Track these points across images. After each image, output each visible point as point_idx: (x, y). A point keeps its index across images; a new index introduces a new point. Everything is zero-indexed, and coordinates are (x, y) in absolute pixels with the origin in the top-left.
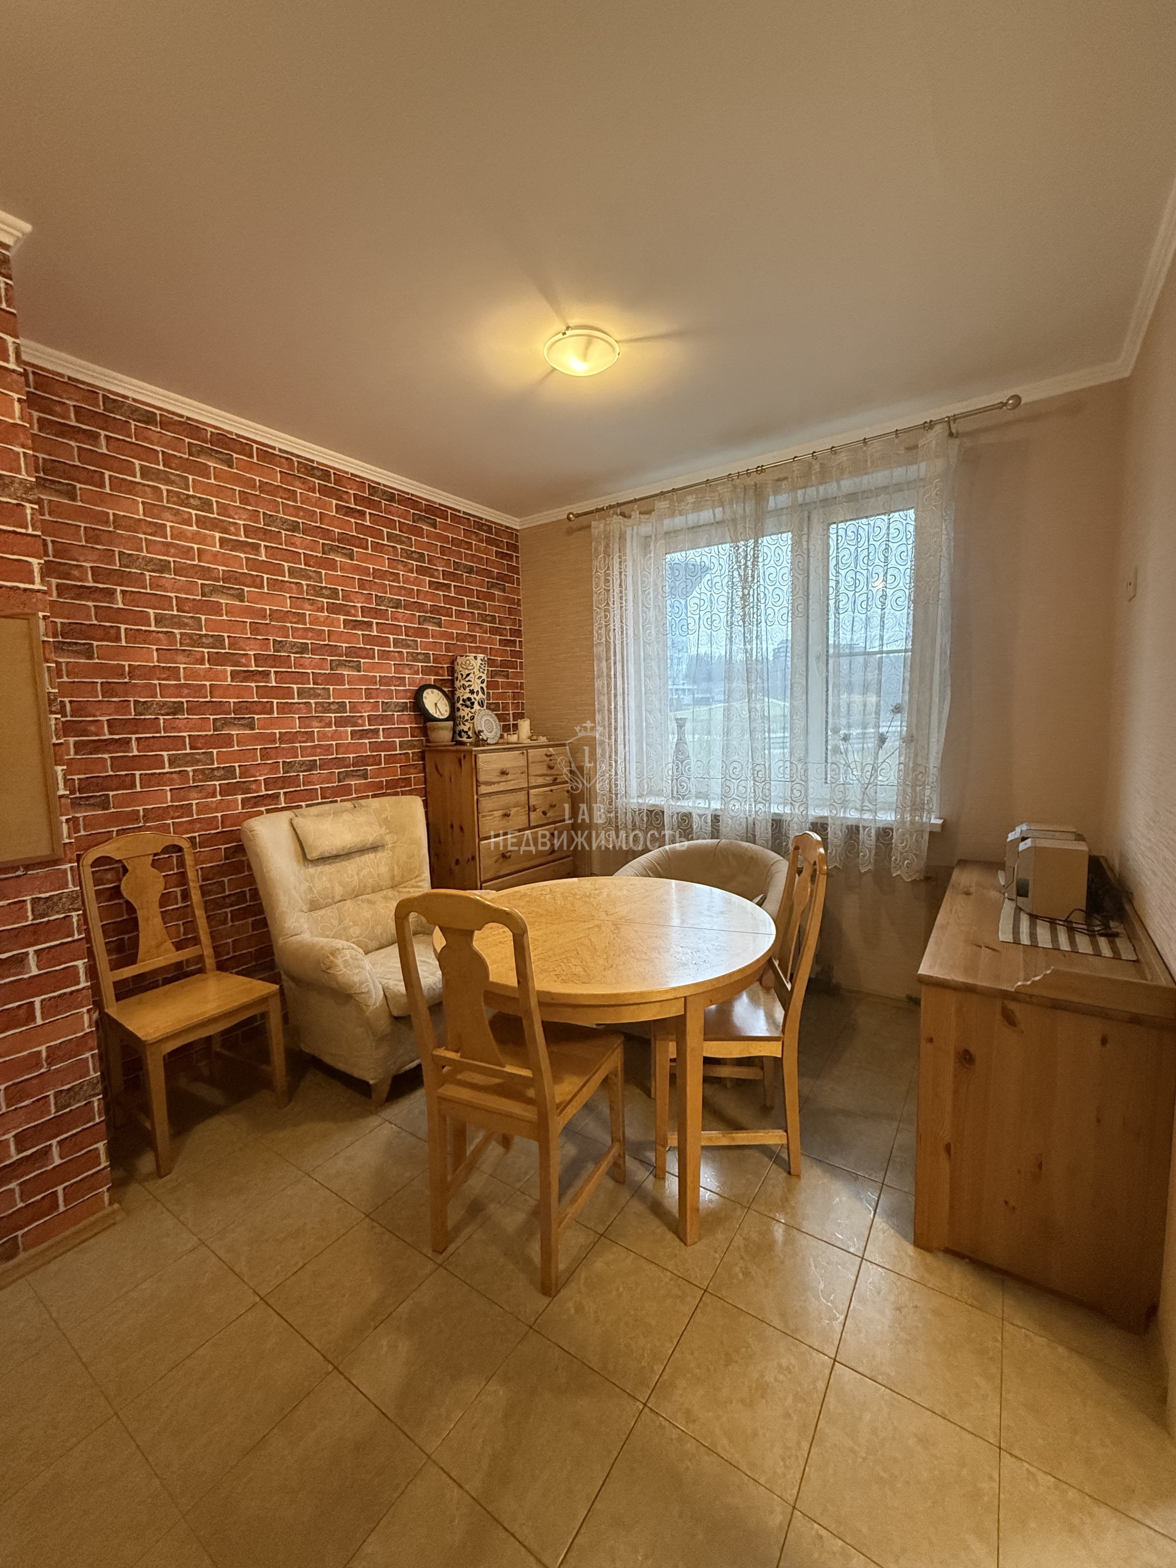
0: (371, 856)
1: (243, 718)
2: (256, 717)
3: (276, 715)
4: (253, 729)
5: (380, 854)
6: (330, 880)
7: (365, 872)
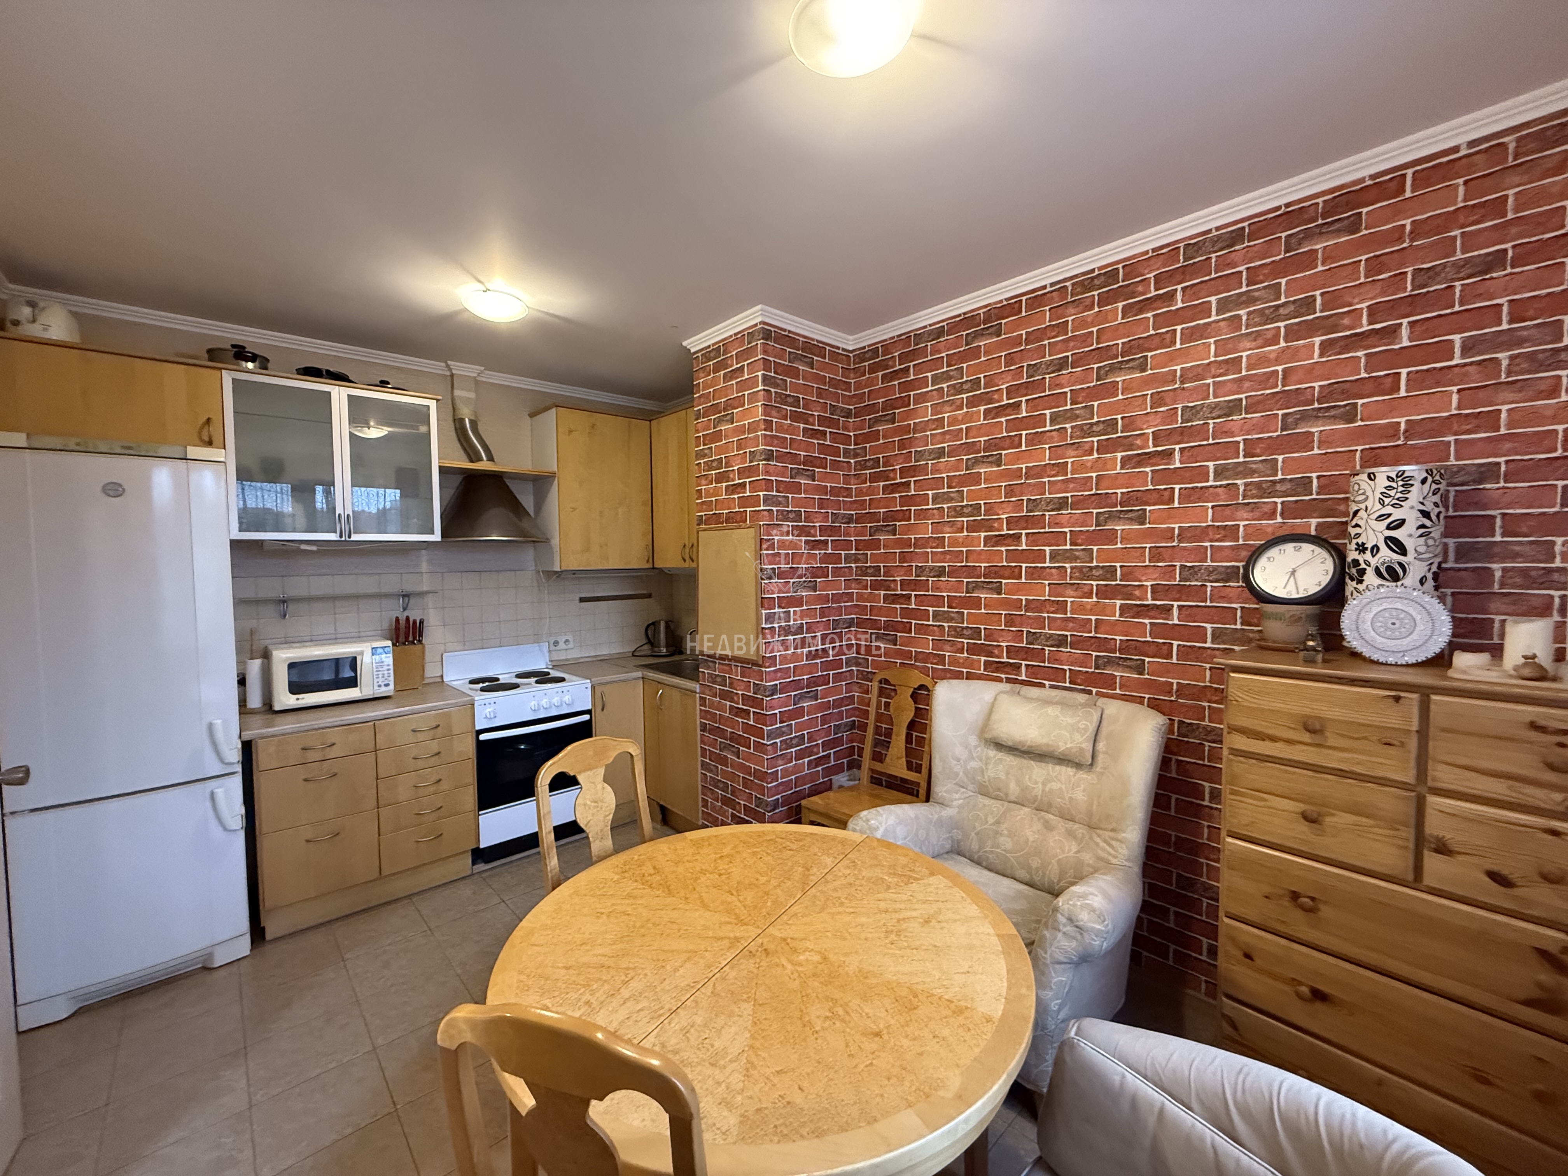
0: (1070, 771)
1: (992, 582)
2: (1004, 581)
3: (1023, 580)
4: (1000, 593)
5: (1082, 775)
6: (1007, 773)
7: (1055, 786)
